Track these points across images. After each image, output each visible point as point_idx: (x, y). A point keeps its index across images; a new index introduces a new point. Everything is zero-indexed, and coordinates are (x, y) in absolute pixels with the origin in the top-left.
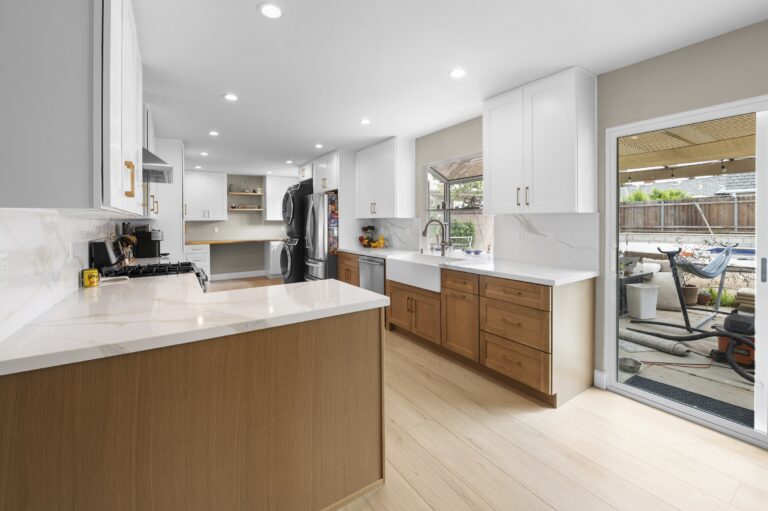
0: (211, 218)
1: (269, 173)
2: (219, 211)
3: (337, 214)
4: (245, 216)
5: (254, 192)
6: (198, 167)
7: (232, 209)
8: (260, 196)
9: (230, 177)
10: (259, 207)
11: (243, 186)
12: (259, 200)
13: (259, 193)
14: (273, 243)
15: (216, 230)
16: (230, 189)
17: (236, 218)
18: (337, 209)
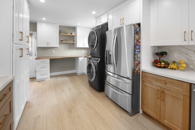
0: (51, 46)
1: (79, 24)
2: (55, 42)
3: (140, 42)
4: (67, 45)
5: (71, 34)
6: (44, 19)
7: (61, 42)
8: (74, 36)
9: (60, 27)
10: (74, 41)
11: (67, 31)
12: (73, 38)
13: (73, 35)
14: (80, 58)
15: (54, 51)
16: (60, 32)
17: (63, 46)
18: (140, 38)
